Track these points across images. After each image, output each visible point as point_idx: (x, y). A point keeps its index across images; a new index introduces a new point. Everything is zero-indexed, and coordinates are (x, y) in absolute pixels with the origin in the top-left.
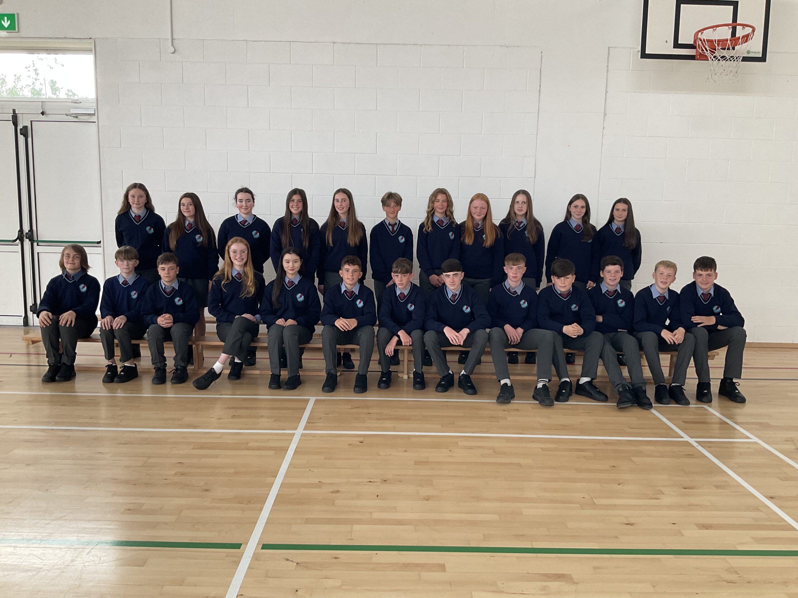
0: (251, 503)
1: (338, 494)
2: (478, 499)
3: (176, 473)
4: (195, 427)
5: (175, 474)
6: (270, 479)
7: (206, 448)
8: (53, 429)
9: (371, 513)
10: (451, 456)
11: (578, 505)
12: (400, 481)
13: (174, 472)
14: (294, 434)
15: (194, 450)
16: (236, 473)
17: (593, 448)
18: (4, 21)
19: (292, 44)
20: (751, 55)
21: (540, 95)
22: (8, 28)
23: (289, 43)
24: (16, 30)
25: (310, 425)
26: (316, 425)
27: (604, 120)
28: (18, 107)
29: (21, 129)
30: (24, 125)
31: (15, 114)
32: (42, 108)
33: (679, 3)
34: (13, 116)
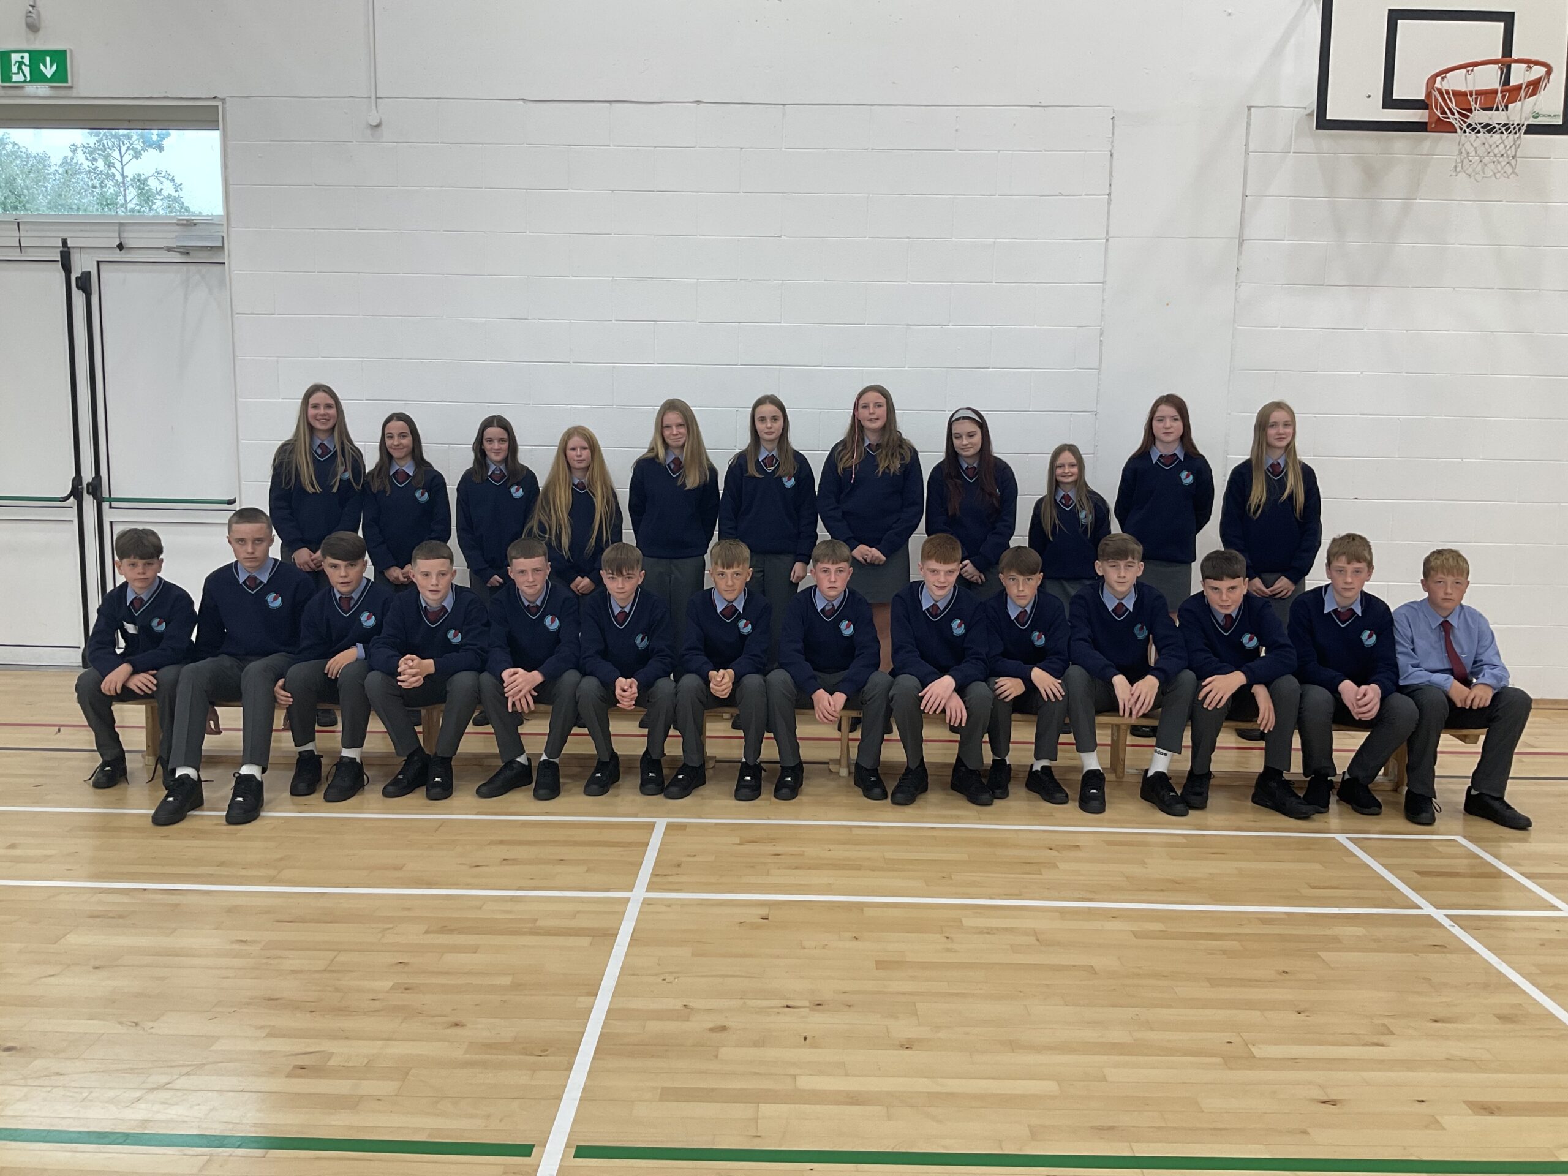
0: (547, 1053)
1: (724, 1034)
2: (1014, 1046)
3: (393, 985)
4: (430, 885)
5: (392, 988)
6: (583, 1001)
7: (451, 931)
8: (145, 890)
9: (794, 1077)
10: (948, 950)
12: (850, 1006)
13: (391, 984)
14: (627, 900)
15: (428, 935)
16: (516, 987)
17: (1238, 931)
18: (45, 66)
19: (615, 105)
20: (1541, 121)
21: (1109, 203)
22: (53, 79)
23: (608, 104)
24: (67, 82)
25: (660, 879)
26: (671, 879)
27: (1240, 253)
28: (72, 234)
29: (77, 278)
30: (85, 269)
31: (66, 249)
32: (120, 237)
33: (1395, 16)
34: (61, 252)
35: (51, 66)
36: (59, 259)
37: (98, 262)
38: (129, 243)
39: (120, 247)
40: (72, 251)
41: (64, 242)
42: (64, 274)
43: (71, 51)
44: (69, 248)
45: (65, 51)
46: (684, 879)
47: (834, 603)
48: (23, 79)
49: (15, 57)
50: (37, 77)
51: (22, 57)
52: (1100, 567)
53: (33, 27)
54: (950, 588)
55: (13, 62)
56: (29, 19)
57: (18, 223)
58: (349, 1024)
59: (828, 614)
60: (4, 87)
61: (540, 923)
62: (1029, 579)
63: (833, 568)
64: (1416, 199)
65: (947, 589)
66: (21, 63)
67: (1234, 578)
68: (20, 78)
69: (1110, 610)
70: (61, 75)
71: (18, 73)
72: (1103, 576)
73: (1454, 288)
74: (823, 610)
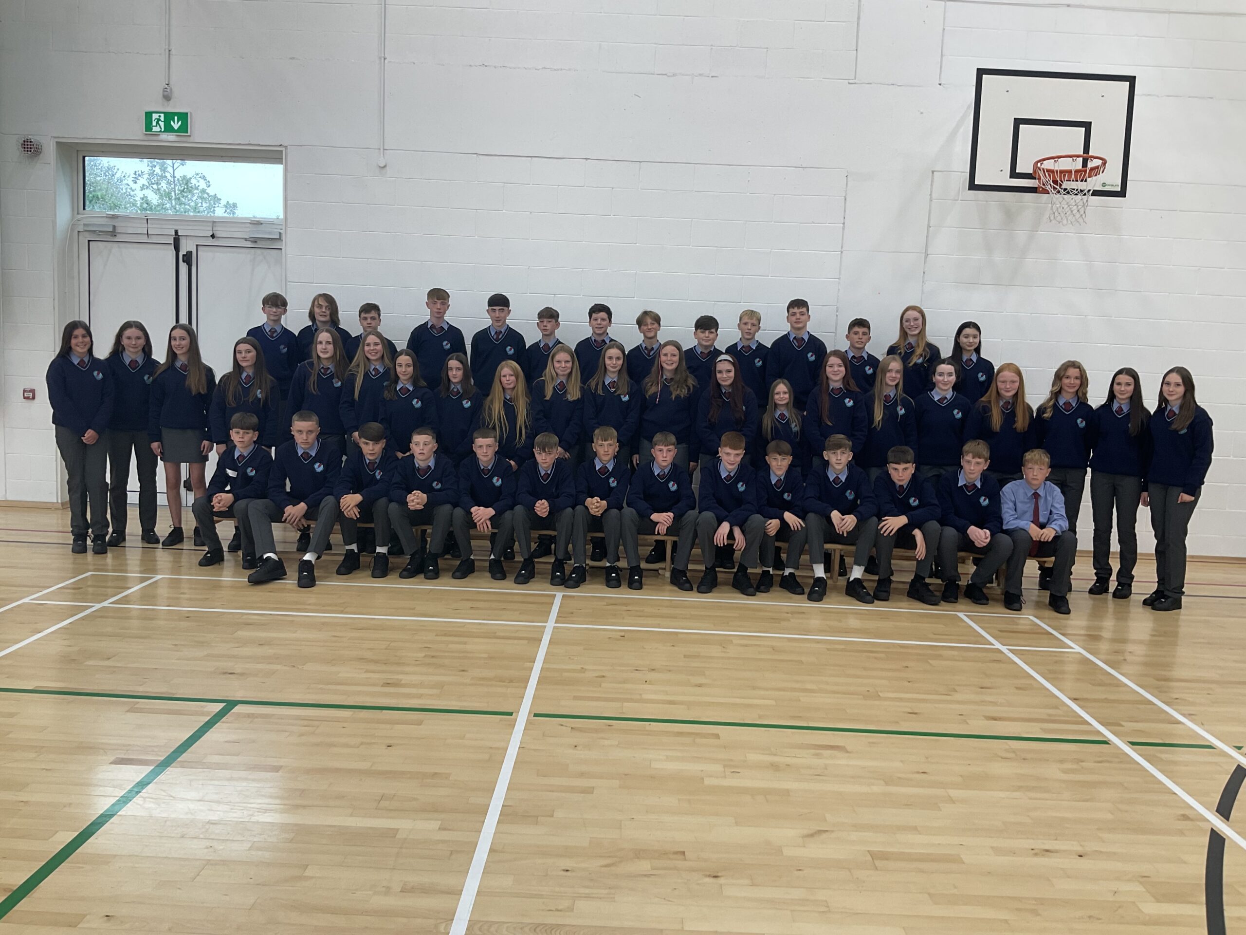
0: (513, 682)
1: (604, 679)
2: (754, 688)
4: (432, 617)
5: (425, 656)
6: (528, 664)
7: (450, 636)
9: (641, 695)
10: (724, 652)
11: (862, 697)
12: (670, 671)
13: (423, 655)
14: (545, 627)
15: (438, 637)
16: (491, 658)
17: (887, 650)
18: (174, 122)
19: (534, 159)
20: (1107, 188)
21: (843, 229)
22: (180, 130)
23: (530, 158)
24: (187, 133)
25: (560, 618)
26: (568, 619)
27: (925, 262)
28: (182, 227)
29: (183, 255)
30: (189, 250)
31: (177, 237)
32: (213, 230)
33: (1018, 122)
34: (174, 238)
35: (178, 122)
36: (173, 242)
37: (197, 245)
38: (217, 234)
39: (213, 236)
40: (180, 237)
41: (176, 232)
42: (175, 252)
43: (191, 113)
44: (179, 236)
45: (187, 113)
46: (574, 619)
47: (665, 471)
48: (159, 130)
49: (155, 116)
50: (169, 129)
51: (160, 116)
52: (826, 455)
53: (167, 98)
54: (737, 465)
55: (153, 119)
56: (166, 93)
57: (147, 219)
58: (407, 669)
59: (662, 477)
60: (146, 134)
61: (498, 634)
62: (784, 459)
63: (665, 449)
64: (1037, 231)
65: (735, 465)
66: (159, 120)
67: (907, 463)
68: (157, 129)
69: (831, 480)
70: (184, 129)
71: (156, 126)
72: (828, 460)
73: (1061, 288)
74: (658, 475)
